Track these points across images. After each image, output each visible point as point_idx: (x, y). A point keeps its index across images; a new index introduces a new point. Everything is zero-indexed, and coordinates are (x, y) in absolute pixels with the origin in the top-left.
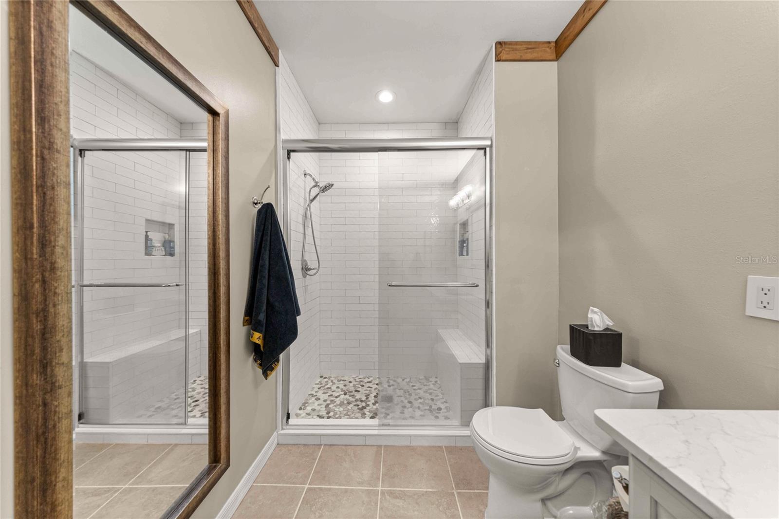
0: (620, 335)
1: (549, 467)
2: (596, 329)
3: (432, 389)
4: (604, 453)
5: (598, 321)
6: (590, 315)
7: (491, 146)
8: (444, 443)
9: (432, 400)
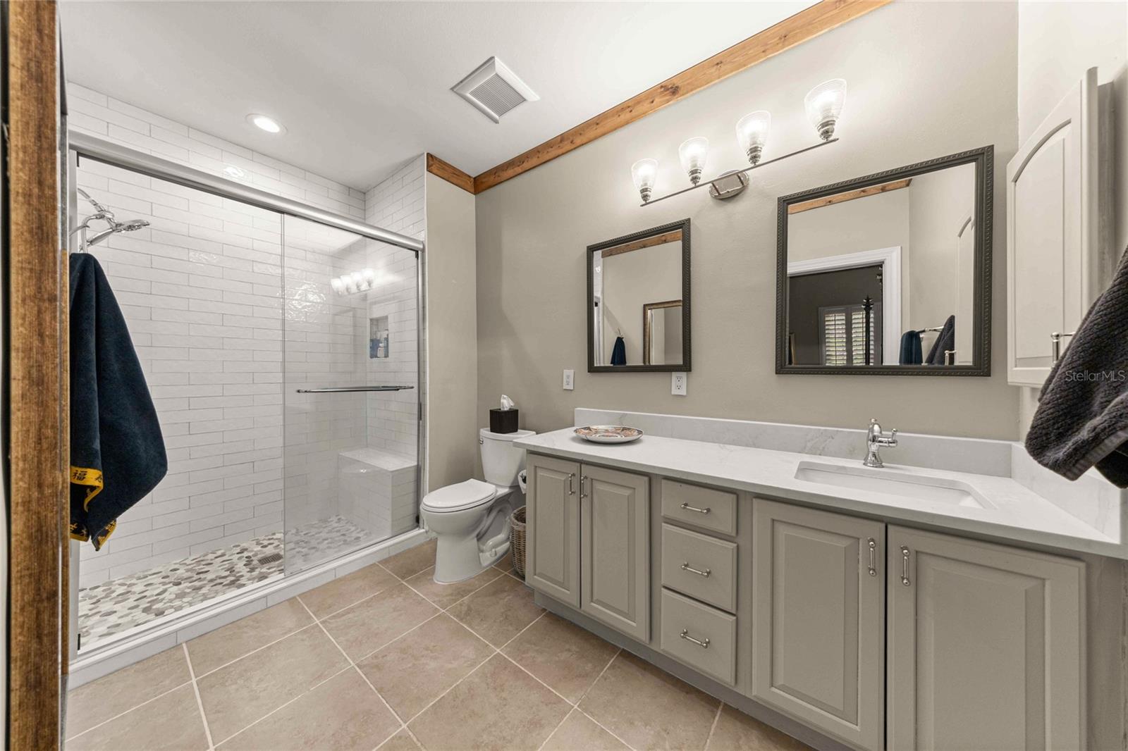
0: (517, 411)
1: (485, 505)
2: (506, 409)
3: (336, 527)
4: (511, 487)
5: (506, 404)
6: (502, 401)
7: (423, 250)
8: (375, 560)
9: (344, 535)
